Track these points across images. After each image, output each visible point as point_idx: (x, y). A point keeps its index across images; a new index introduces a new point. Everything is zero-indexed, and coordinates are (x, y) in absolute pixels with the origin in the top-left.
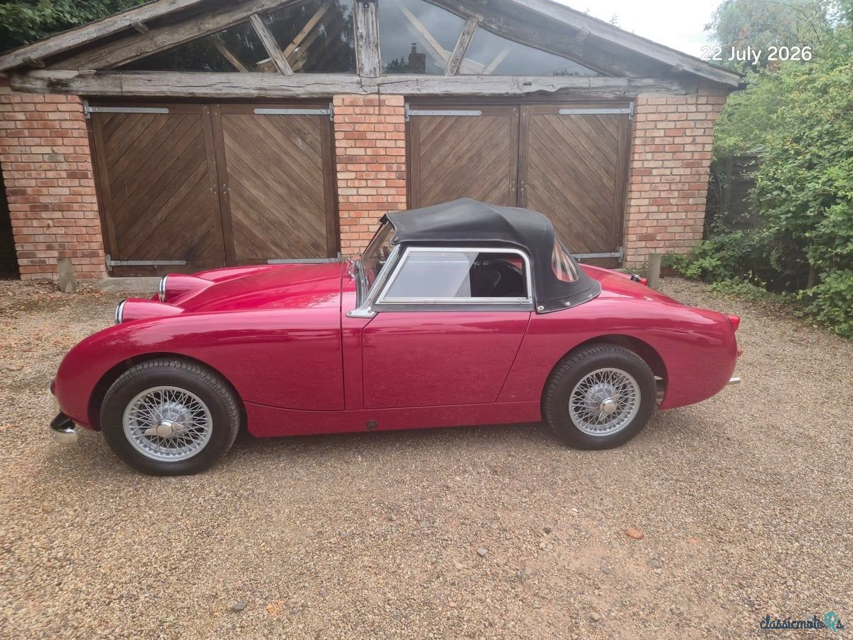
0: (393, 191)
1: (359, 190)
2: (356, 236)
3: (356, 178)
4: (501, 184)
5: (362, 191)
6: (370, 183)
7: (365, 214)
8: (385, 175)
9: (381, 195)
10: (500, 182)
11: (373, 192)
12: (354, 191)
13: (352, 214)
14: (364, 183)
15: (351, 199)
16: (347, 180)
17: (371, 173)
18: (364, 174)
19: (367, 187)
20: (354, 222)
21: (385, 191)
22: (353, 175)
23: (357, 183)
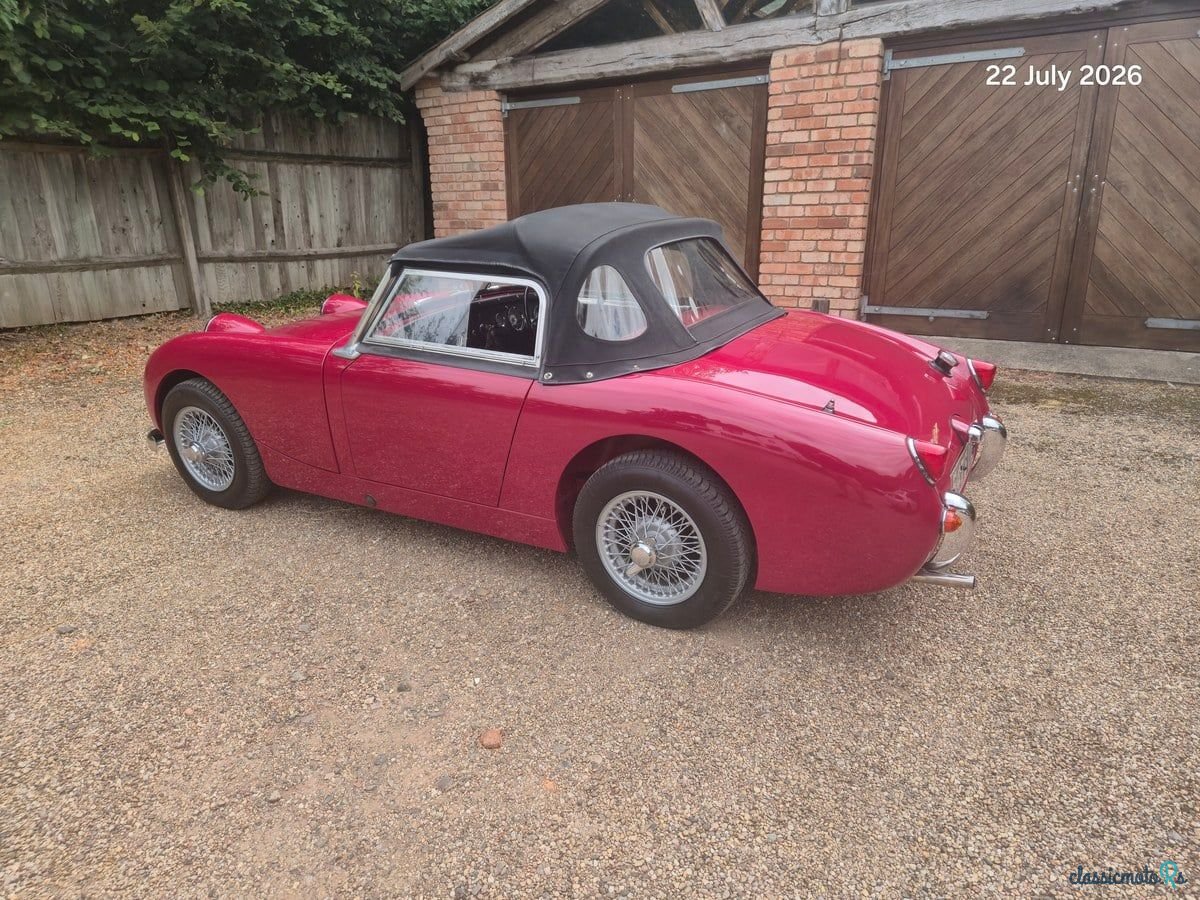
0: (844, 198)
1: (794, 196)
2: (781, 268)
3: (791, 179)
4: (1051, 180)
5: (797, 199)
6: (811, 186)
7: (798, 234)
8: (836, 172)
9: (826, 204)
10: (1049, 175)
11: (814, 199)
12: (785, 199)
13: (780, 234)
14: (801, 186)
15: (780, 212)
16: (778, 181)
17: (813, 169)
18: (803, 171)
19: (805, 192)
20: (781, 247)
21: (833, 198)
22: (787, 174)
23: (791, 187)
